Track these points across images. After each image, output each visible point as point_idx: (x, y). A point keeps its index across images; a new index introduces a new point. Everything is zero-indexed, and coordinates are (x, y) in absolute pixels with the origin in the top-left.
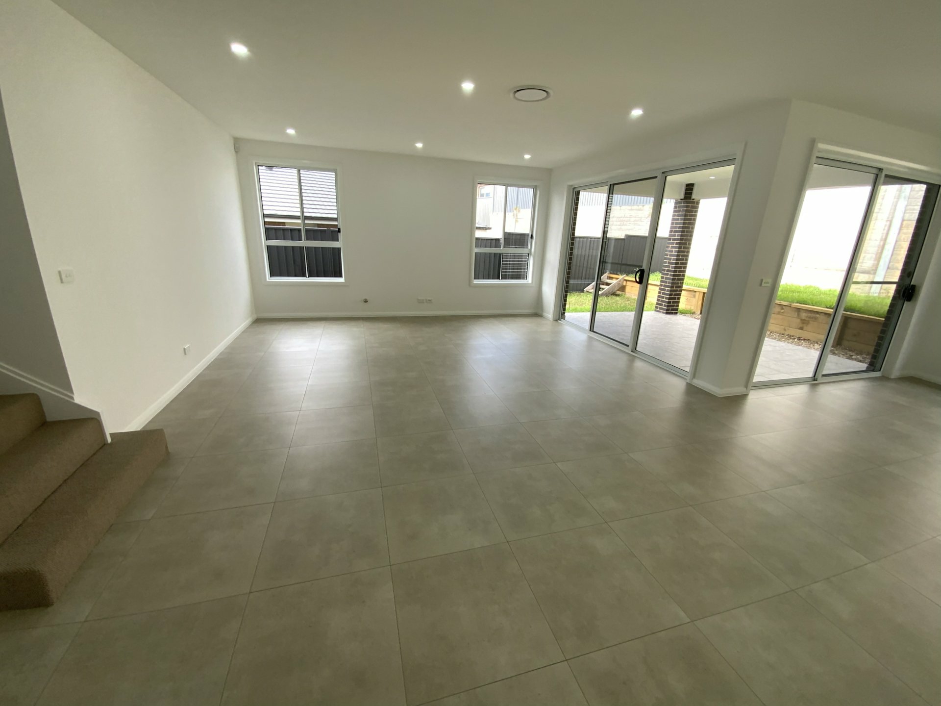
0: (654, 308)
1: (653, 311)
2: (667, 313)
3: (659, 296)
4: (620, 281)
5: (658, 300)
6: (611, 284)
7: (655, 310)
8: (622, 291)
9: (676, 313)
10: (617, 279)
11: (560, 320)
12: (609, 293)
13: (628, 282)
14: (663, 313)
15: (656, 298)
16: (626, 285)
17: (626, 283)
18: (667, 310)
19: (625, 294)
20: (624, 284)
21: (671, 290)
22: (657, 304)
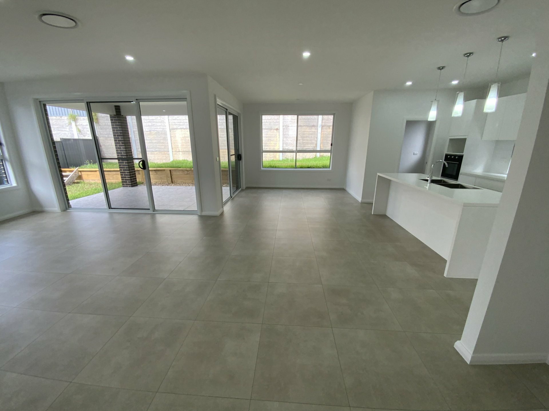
0: (121, 184)
1: (121, 187)
2: (132, 186)
3: (122, 177)
4: (76, 172)
5: (122, 180)
6: (69, 175)
7: (123, 186)
8: (80, 179)
9: (137, 185)
10: (72, 171)
11: (69, 209)
12: (71, 183)
13: (82, 172)
14: (129, 187)
15: (120, 179)
16: (82, 175)
17: (81, 173)
18: (132, 184)
19: (83, 181)
20: (80, 174)
21: (129, 172)
22: (122, 182)
